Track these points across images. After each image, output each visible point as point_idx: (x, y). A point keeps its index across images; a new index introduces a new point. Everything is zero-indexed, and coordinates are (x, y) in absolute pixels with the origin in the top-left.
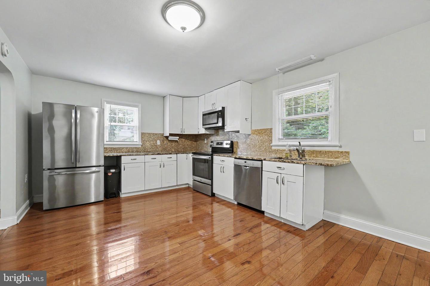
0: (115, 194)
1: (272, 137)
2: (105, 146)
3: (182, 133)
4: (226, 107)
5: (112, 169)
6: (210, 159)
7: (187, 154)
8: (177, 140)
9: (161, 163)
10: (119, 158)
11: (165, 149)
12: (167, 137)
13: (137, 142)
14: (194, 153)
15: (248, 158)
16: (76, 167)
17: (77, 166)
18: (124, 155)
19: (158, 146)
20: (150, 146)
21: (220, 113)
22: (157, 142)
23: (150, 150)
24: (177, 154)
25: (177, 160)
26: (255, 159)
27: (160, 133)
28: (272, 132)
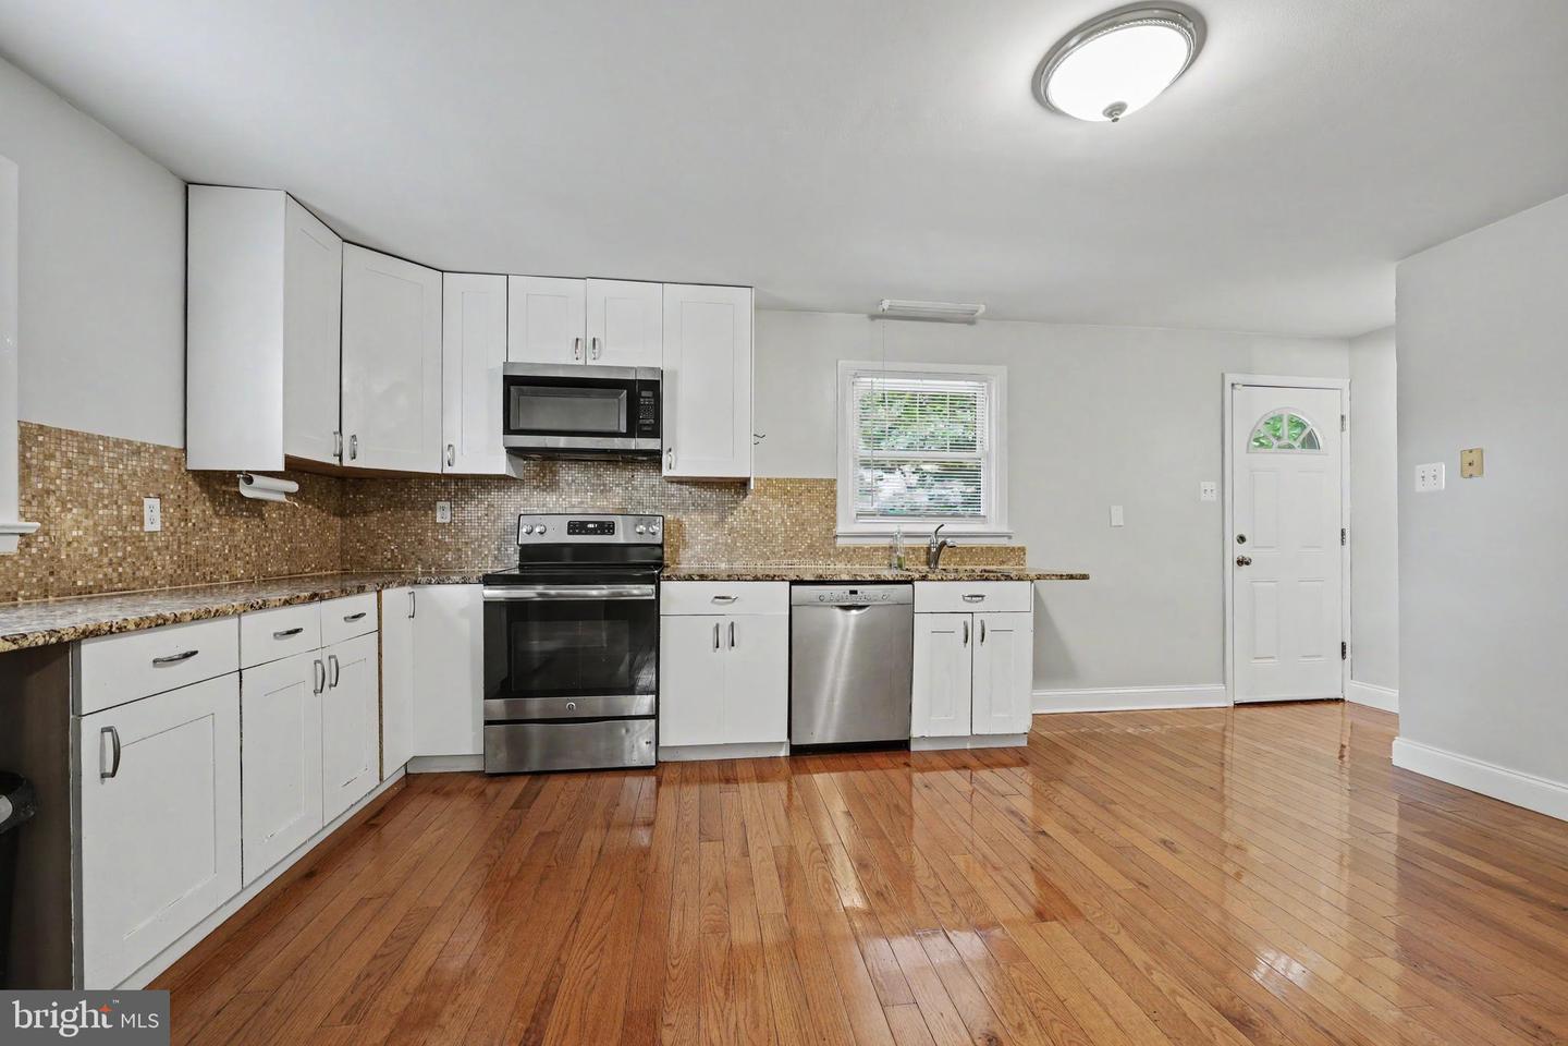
1: (835, 507)
9: (319, 656)
11: (189, 564)
14: (487, 579)
19: (151, 539)
20: (96, 543)
21: (649, 394)
22: (146, 508)
23: (94, 579)
24: (379, 592)
25: (379, 630)
26: (891, 579)
27: (164, 448)
28: (834, 492)
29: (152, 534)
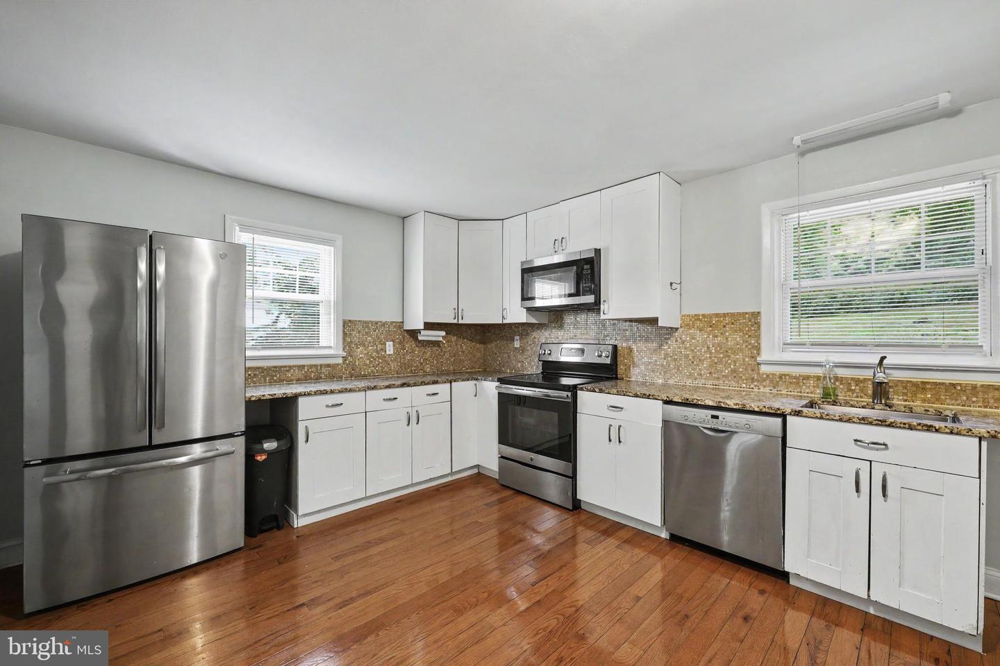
0: (275, 518)
1: (758, 337)
2: (249, 364)
3: (455, 321)
4: (607, 249)
5: (268, 437)
6: (570, 400)
7: (475, 382)
8: (441, 339)
9: (409, 410)
10: (288, 404)
11: (405, 366)
12: (414, 334)
13: (330, 347)
14: (502, 381)
15: (722, 405)
16: (151, 447)
17: (155, 442)
18: (305, 395)
19: (389, 357)
20: (368, 359)
21: (588, 266)
22: (387, 346)
23: (368, 372)
24: (451, 384)
25: (451, 401)
26: (756, 409)
27: (394, 322)
28: (758, 325)
29: (389, 355)
